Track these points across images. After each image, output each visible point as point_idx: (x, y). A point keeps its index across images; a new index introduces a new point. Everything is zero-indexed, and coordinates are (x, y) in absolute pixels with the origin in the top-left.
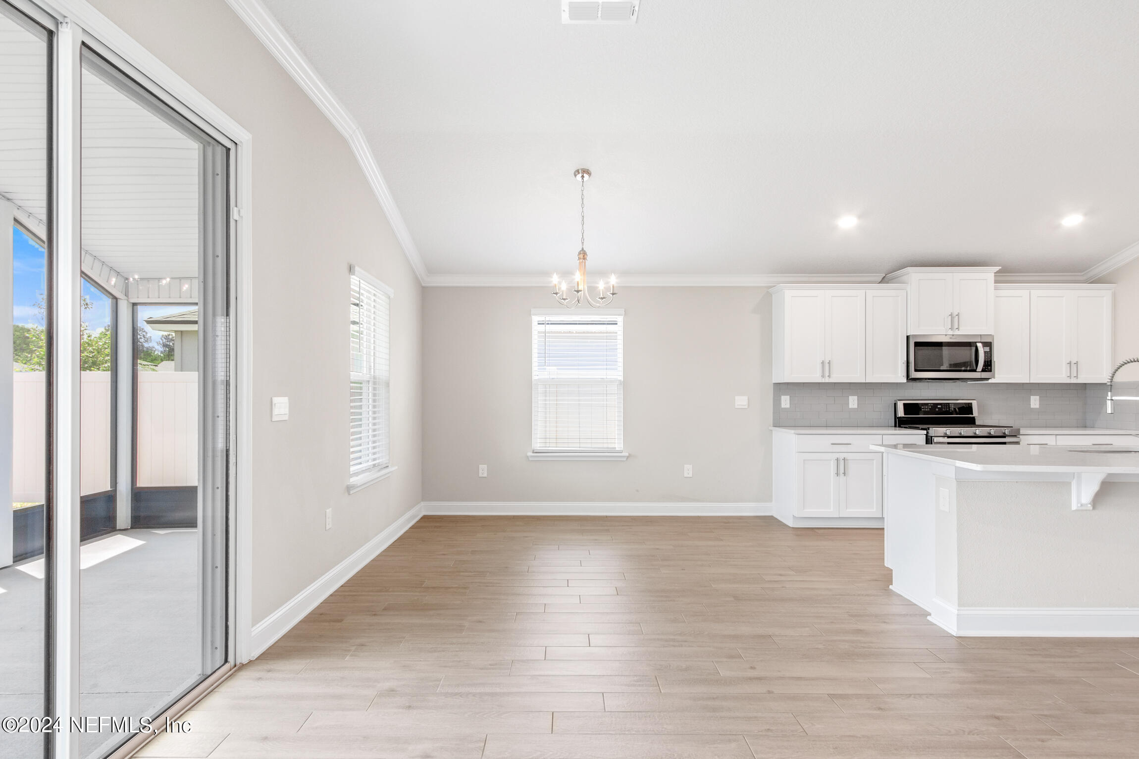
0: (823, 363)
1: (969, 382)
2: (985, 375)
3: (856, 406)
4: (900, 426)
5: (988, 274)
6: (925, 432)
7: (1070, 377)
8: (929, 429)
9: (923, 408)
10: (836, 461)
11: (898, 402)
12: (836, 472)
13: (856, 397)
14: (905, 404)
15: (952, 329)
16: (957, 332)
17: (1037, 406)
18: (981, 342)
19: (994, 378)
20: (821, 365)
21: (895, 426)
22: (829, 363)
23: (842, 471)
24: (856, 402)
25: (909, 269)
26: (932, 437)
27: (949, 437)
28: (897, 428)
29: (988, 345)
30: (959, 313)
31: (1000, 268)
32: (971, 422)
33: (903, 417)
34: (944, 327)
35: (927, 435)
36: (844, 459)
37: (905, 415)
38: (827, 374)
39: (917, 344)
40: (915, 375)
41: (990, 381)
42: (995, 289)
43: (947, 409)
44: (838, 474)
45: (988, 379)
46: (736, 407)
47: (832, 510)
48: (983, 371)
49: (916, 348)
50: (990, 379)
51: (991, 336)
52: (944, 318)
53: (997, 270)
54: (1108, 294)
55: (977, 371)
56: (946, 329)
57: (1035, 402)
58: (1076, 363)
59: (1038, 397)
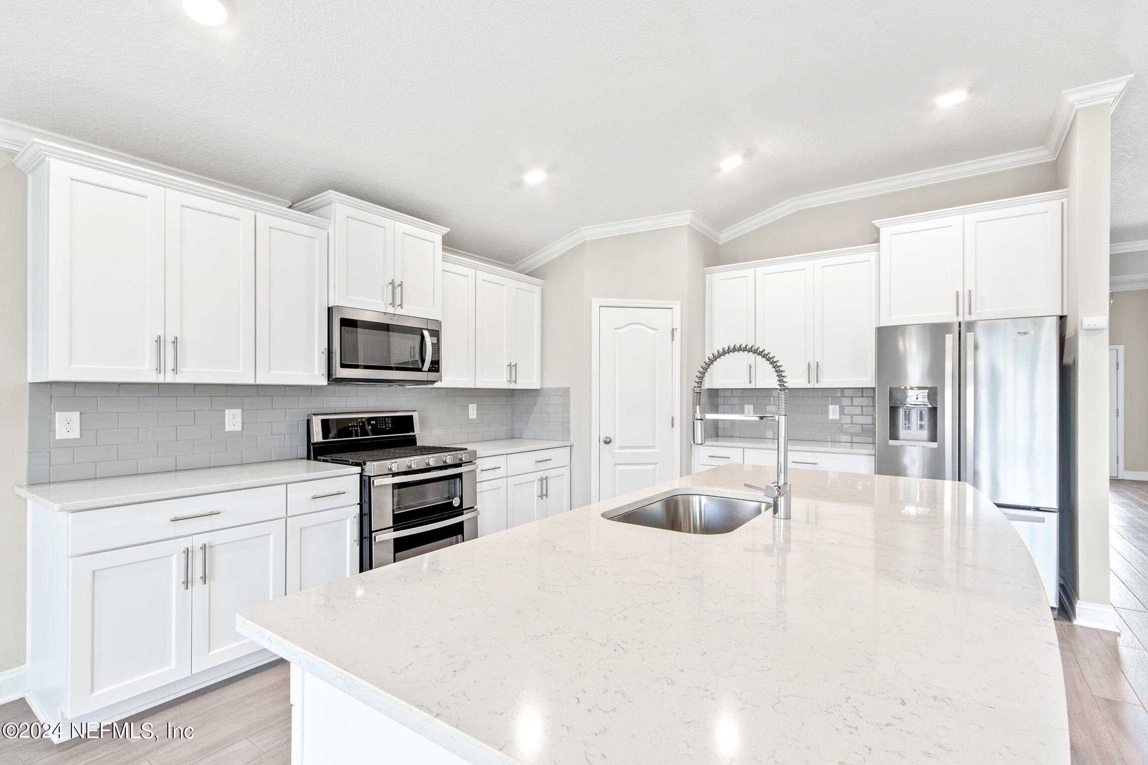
0: (158, 341)
1: (407, 387)
2: (432, 376)
3: (238, 427)
4: (315, 459)
5: (435, 235)
6: (358, 469)
7: (510, 381)
8: (365, 464)
10: (183, 556)
11: (314, 417)
12: (183, 579)
13: (238, 412)
14: (323, 421)
15: (393, 304)
16: (399, 311)
17: (475, 417)
18: (427, 329)
19: (441, 381)
20: (155, 345)
21: (309, 458)
22: (175, 342)
23: (198, 572)
24: (239, 420)
25: (332, 194)
26: (370, 477)
27: (395, 475)
28: (312, 462)
29: (436, 334)
30: (402, 282)
31: (449, 230)
32: (409, 444)
33: (321, 443)
34: (383, 301)
35: (361, 475)
36: (204, 548)
37: (323, 439)
38: (170, 365)
39: (344, 322)
40: (340, 373)
41: (436, 385)
42: (443, 260)
43: (383, 425)
44: (187, 584)
45: (433, 382)
47: (173, 666)
48: (430, 370)
49: (342, 327)
50: (436, 381)
51: (439, 323)
52: (383, 287)
53: (446, 232)
54: (538, 290)
55: (423, 370)
56: (385, 304)
57: (473, 411)
58: (515, 366)
59: (476, 405)
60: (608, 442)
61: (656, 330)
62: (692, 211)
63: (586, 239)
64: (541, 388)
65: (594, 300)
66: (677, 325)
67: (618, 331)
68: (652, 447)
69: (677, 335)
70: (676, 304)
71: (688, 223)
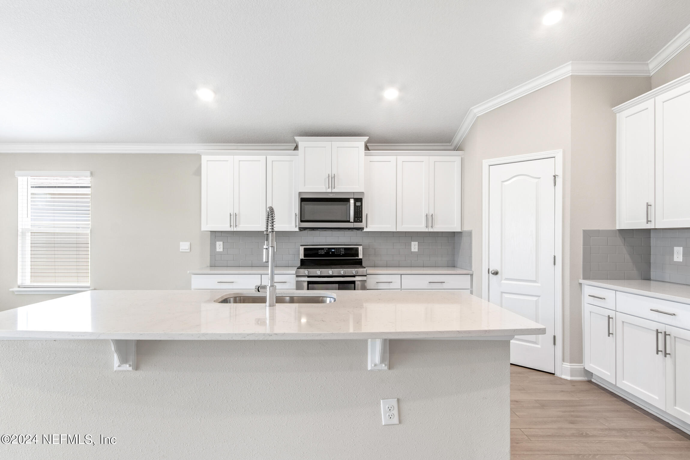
0: (230, 215)
2: (359, 225)
5: (360, 142)
7: (426, 226)
9: (320, 252)
11: (301, 247)
14: (305, 249)
15: (329, 188)
16: (333, 190)
17: (416, 250)
18: (352, 198)
19: (367, 227)
22: (237, 215)
27: (309, 276)
29: (358, 200)
30: (335, 175)
31: (370, 138)
33: (303, 260)
34: (325, 186)
37: (304, 257)
38: (234, 224)
39: (303, 200)
40: (302, 225)
41: (365, 230)
42: (365, 156)
43: (338, 252)
46: (181, 251)
48: (355, 221)
49: (302, 202)
50: (363, 228)
51: (363, 193)
52: (325, 179)
53: (367, 139)
54: (458, 159)
55: (351, 221)
56: (326, 188)
57: (415, 247)
58: (431, 216)
59: (417, 243)
60: (496, 273)
61: (539, 178)
62: (571, 62)
63: (478, 116)
64: (462, 231)
65: (484, 161)
66: (559, 172)
67: (505, 183)
68: (536, 281)
69: (559, 181)
70: (558, 153)
71: (571, 74)
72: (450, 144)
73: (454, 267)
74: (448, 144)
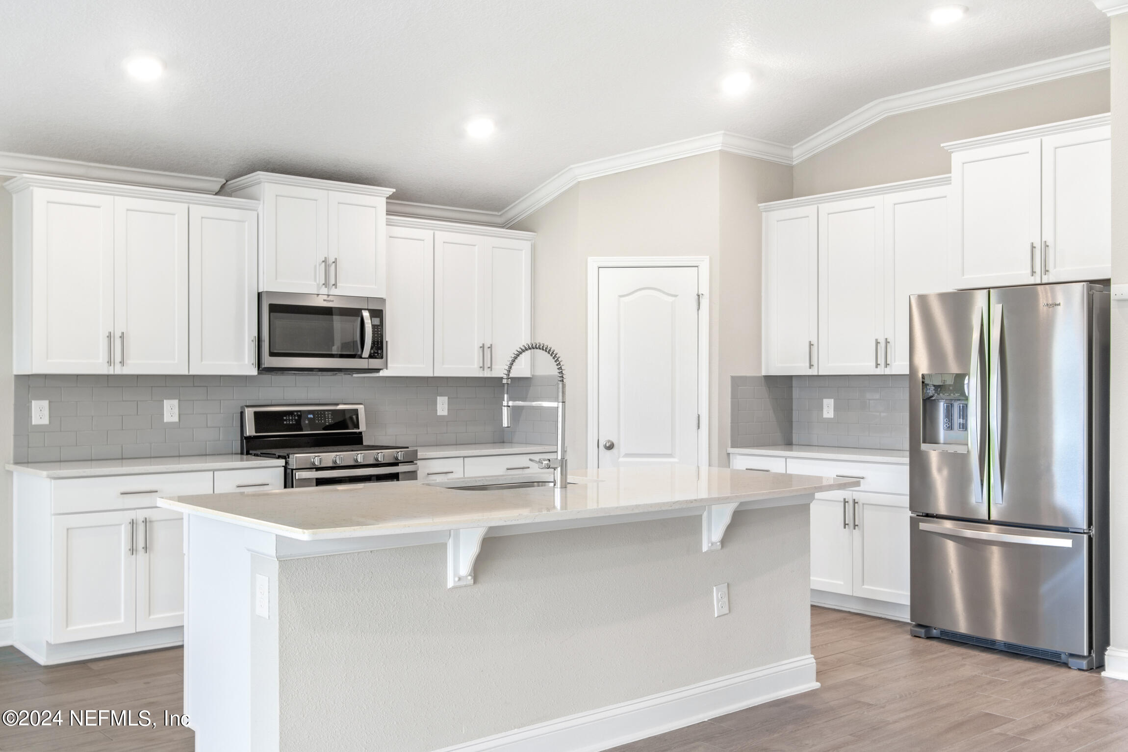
0: (109, 336)
1: (355, 375)
2: (375, 363)
3: (176, 419)
4: (248, 453)
5: (378, 199)
6: (282, 462)
7: (483, 368)
8: (289, 458)
9: (286, 420)
10: (130, 527)
11: (247, 410)
12: (130, 547)
13: (175, 402)
14: (256, 413)
15: (326, 284)
16: (334, 291)
17: (445, 413)
18: (368, 309)
19: (387, 369)
20: (106, 340)
21: (242, 453)
22: (122, 337)
23: (141, 544)
24: (176, 411)
25: (261, 175)
26: (292, 470)
27: (318, 469)
28: (245, 457)
29: (377, 314)
30: (336, 259)
31: (394, 190)
32: (355, 441)
33: (255, 437)
34: (315, 280)
35: (286, 468)
36: (145, 521)
37: (256, 432)
38: (118, 358)
39: (273, 308)
40: (270, 362)
41: (381, 373)
42: (387, 225)
43: (321, 420)
44: (133, 550)
45: (378, 370)
47: (122, 620)
48: (371, 356)
49: (271, 314)
50: (381, 369)
51: (382, 300)
52: (315, 266)
53: (391, 193)
54: (526, 246)
55: (363, 357)
56: (318, 285)
57: (442, 406)
58: (490, 347)
59: (447, 398)
60: (610, 447)
61: (676, 296)
62: (723, 132)
63: (579, 180)
64: (533, 376)
65: (590, 259)
66: (705, 290)
67: (623, 299)
68: (670, 455)
69: (705, 302)
70: (703, 261)
71: (719, 148)
72: (500, 213)
73: (503, 442)
74: (496, 213)
